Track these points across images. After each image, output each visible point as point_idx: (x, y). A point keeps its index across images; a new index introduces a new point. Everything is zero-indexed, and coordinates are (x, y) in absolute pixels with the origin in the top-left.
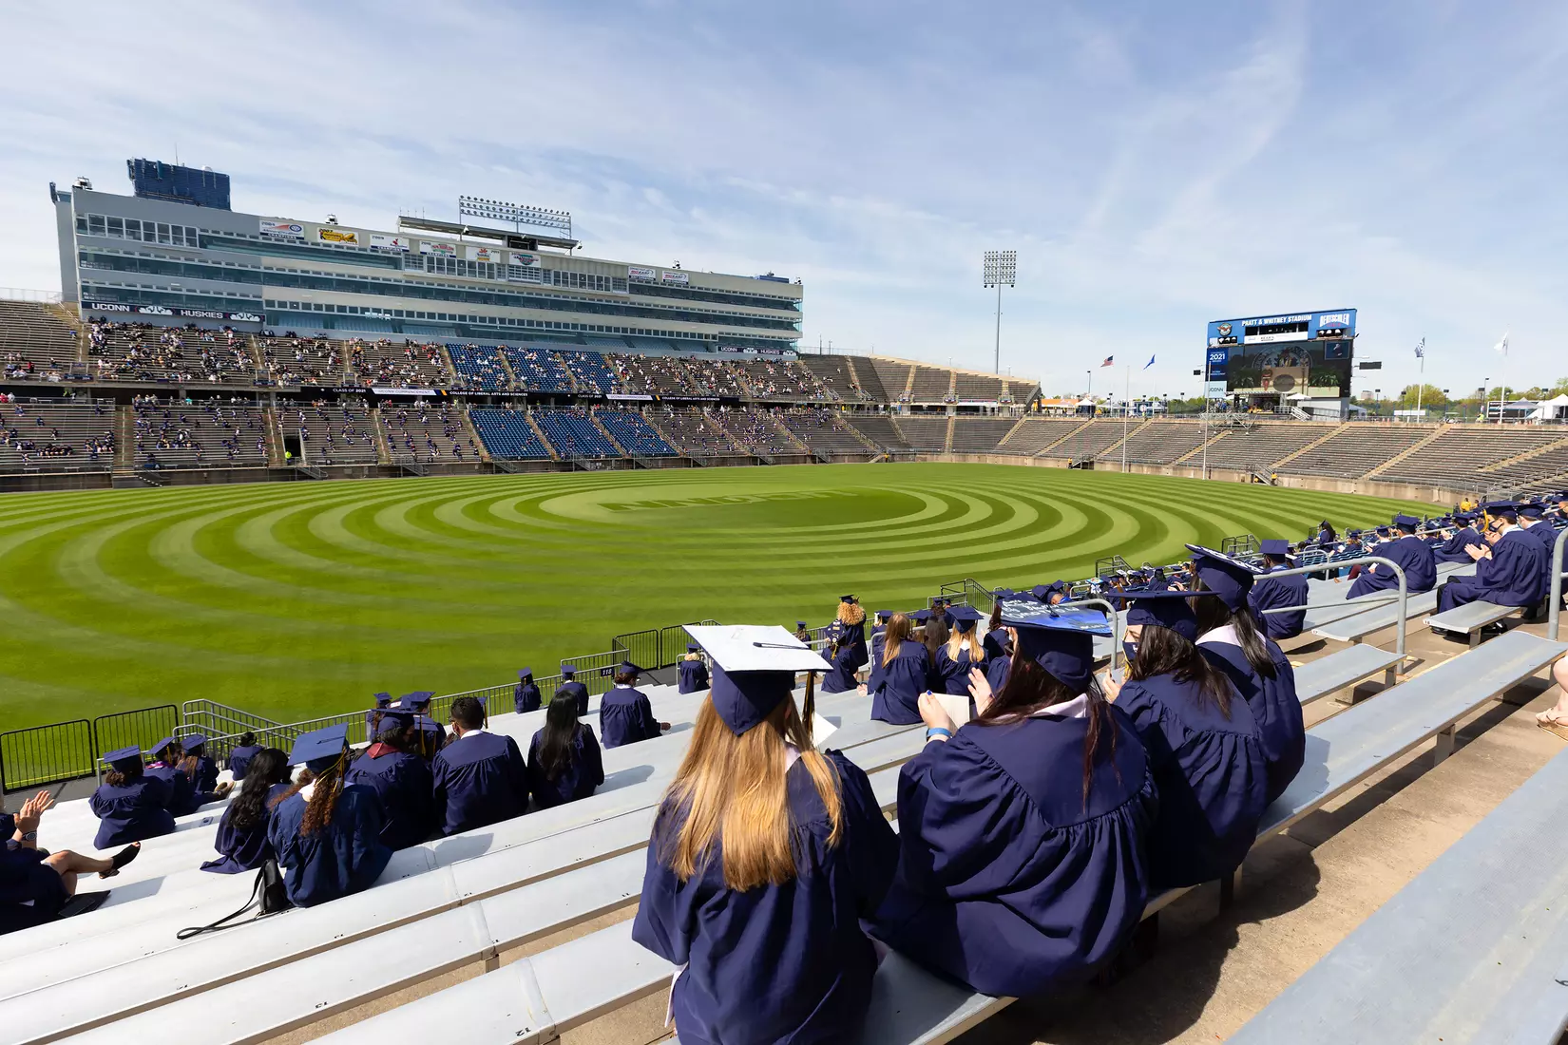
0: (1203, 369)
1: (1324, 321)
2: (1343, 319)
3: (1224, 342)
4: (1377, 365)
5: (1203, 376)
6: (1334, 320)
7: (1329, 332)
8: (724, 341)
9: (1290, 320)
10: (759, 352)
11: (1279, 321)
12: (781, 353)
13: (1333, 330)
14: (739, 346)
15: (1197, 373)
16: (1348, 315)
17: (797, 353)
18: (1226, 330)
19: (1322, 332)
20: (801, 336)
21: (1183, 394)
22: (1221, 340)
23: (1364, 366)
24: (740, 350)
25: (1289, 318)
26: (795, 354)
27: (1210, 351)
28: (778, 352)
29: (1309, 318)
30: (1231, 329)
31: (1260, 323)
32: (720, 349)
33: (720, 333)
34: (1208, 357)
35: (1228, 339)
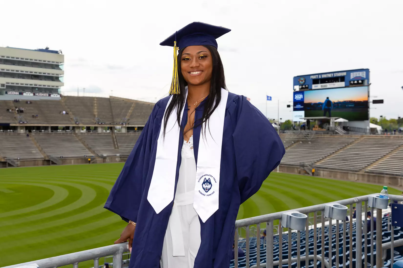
0: (292, 104)
1: (353, 75)
2: (362, 75)
3: (302, 88)
4: (381, 102)
5: (292, 108)
6: (358, 75)
7: (356, 82)
8: (12, 88)
9: (335, 75)
10: (34, 94)
11: (330, 76)
12: (50, 95)
13: (358, 81)
14: (21, 91)
15: (289, 106)
16: (365, 72)
17: (61, 95)
18: (302, 81)
19: (352, 82)
20: (63, 85)
21: (281, 119)
22: (301, 87)
23: (375, 102)
24: (21, 94)
25: (335, 74)
26: (59, 96)
27: (295, 93)
28: (47, 95)
29: (345, 74)
30: (305, 80)
31: (320, 77)
32: (6, 93)
33: (7, 83)
34: (294, 97)
35: (304, 86)
